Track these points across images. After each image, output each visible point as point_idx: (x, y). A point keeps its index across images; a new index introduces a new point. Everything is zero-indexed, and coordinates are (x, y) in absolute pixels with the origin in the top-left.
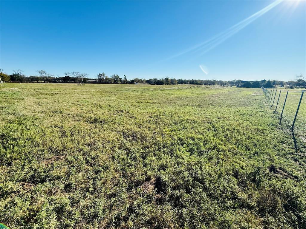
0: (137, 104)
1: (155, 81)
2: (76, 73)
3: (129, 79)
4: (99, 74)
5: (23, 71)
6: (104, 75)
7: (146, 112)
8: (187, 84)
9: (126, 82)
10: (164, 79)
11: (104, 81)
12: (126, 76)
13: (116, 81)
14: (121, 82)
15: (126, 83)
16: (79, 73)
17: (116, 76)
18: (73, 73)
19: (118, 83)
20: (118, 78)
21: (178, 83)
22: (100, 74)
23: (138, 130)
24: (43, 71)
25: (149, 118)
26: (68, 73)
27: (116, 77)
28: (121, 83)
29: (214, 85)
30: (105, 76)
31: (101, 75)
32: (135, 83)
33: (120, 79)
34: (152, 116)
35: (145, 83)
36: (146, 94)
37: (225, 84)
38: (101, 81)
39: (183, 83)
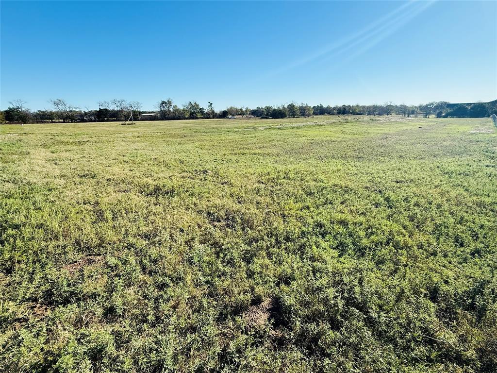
0: (234, 158)
1: (269, 111)
2: (119, 102)
3: (218, 110)
4: (161, 102)
5: (26, 102)
6: (170, 103)
7: (252, 172)
8: (333, 114)
9: (212, 115)
10: (286, 106)
11: (172, 115)
12: (211, 104)
13: (194, 113)
14: (202, 116)
16: (124, 101)
17: (193, 104)
18: (114, 102)
19: (197, 118)
20: (196, 109)
21: (315, 114)
22: (163, 103)
23: (236, 207)
24: (60, 101)
25: (256, 185)
26: (105, 102)
27: (193, 106)
28: (202, 118)
29: (388, 114)
30: (173, 105)
31: (165, 103)
32: (230, 116)
33: (201, 110)
34: (264, 179)
35: (250, 116)
36: (252, 137)
37: (413, 112)
38: (165, 115)
39: (323, 114)
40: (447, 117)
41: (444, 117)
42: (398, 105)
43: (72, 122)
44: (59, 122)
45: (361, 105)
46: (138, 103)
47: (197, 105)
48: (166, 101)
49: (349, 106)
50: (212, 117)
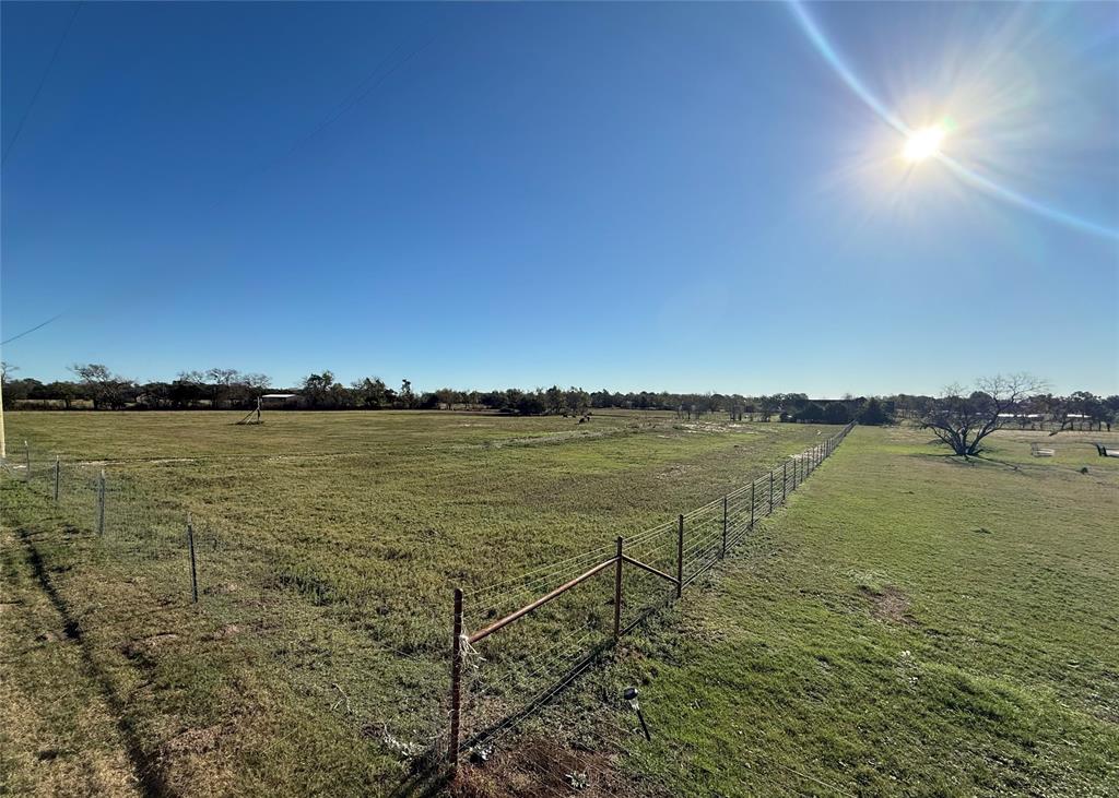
0: (459, 510)
1: (513, 400)
2: (224, 374)
3: (418, 390)
4: (309, 377)
5: (16, 368)
6: (327, 379)
8: (626, 407)
9: (408, 402)
10: (544, 392)
11: (330, 400)
12: (409, 383)
13: (374, 397)
14: (389, 405)
15: (410, 408)
16: (235, 372)
17: (373, 382)
18: (214, 374)
19: (380, 408)
20: (378, 391)
21: (594, 406)
22: (315, 378)
24: (96, 368)
26: (195, 374)
27: (372, 385)
28: (390, 408)
29: (713, 411)
30: (334, 383)
31: (319, 378)
32: (443, 406)
33: (389, 395)
35: (479, 406)
36: (482, 466)
37: (750, 409)
38: (316, 400)
39: (609, 406)
40: (795, 422)
41: (793, 421)
42: (730, 395)
43: (113, 410)
44: (84, 409)
45: (670, 393)
46: (264, 377)
47: (382, 385)
48: (321, 376)
49: (652, 394)
50: (408, 406)
